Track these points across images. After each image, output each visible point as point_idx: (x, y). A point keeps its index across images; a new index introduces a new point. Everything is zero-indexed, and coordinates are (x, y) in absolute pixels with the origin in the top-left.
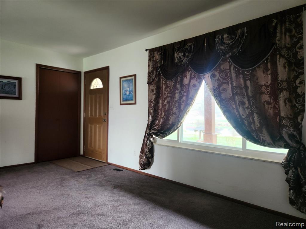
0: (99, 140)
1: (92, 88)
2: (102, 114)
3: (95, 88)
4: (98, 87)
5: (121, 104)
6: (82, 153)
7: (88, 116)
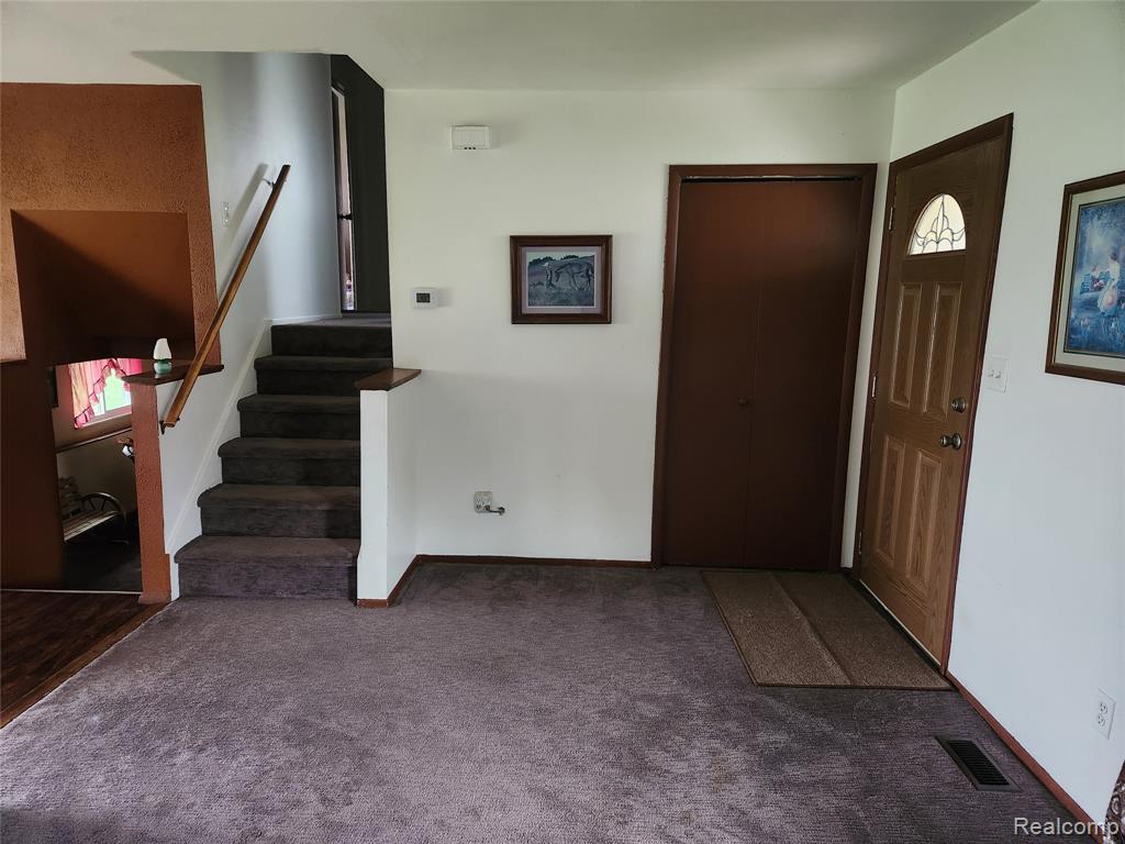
0: (920, 535)
1: (916, 249)
2: (945, 404)
3: (931, 248)
4: (945, 247)
5: (1052, 368)
6: (848, 560)
7: (887, 394)
